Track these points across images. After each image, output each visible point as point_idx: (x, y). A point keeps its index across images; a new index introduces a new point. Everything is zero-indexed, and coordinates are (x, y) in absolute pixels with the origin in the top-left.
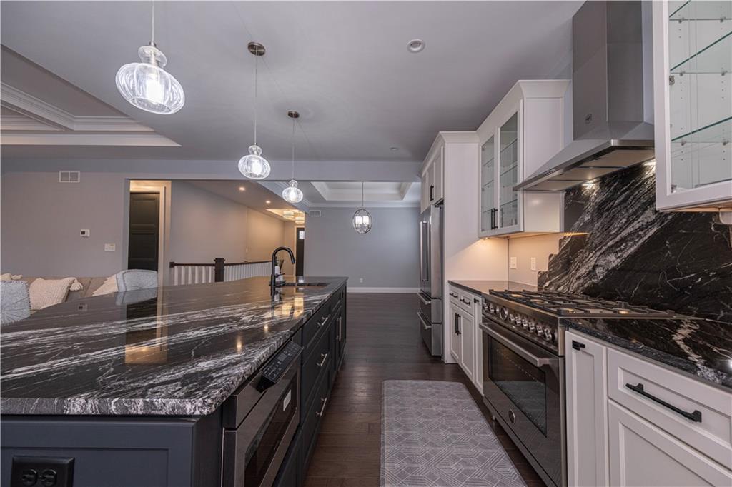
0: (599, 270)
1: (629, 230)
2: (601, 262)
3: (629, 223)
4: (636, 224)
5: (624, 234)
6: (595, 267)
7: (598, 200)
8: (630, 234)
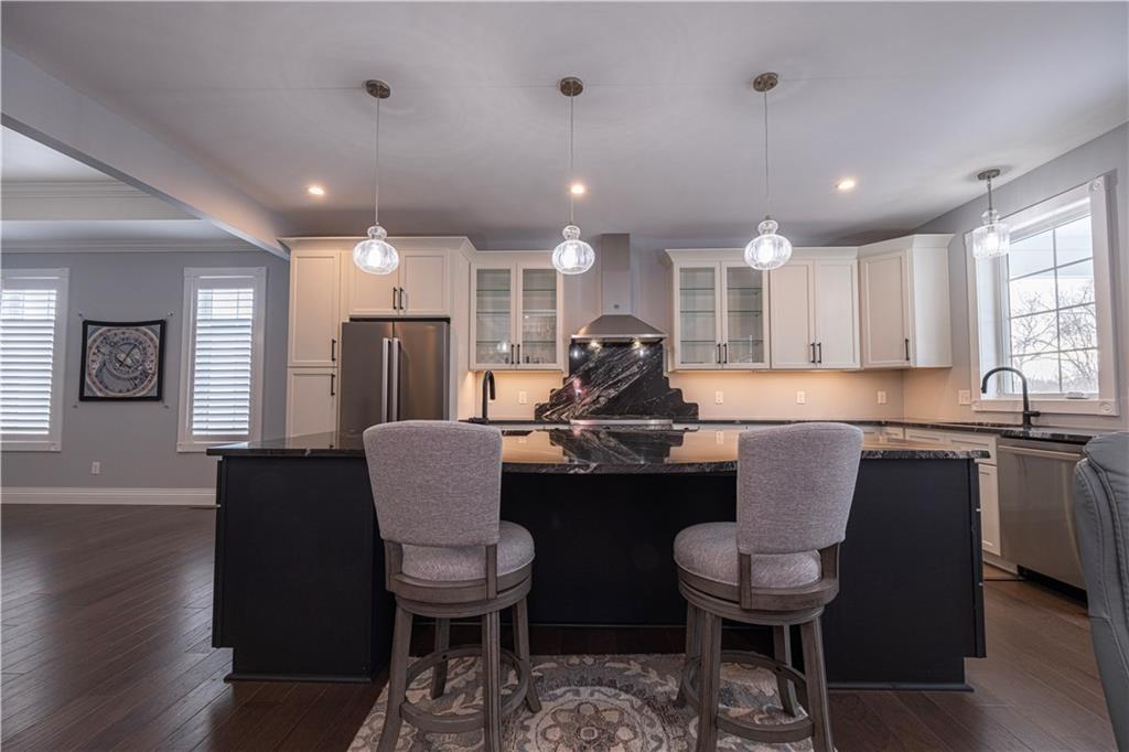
0: (601, 399)
1: (624, 375)
2: (603, 394)
3: (623, 371)
4: (628, 373)
5: (620, 377)
6: (599, 397)
7: (601, 355)
8: (624, 378)
